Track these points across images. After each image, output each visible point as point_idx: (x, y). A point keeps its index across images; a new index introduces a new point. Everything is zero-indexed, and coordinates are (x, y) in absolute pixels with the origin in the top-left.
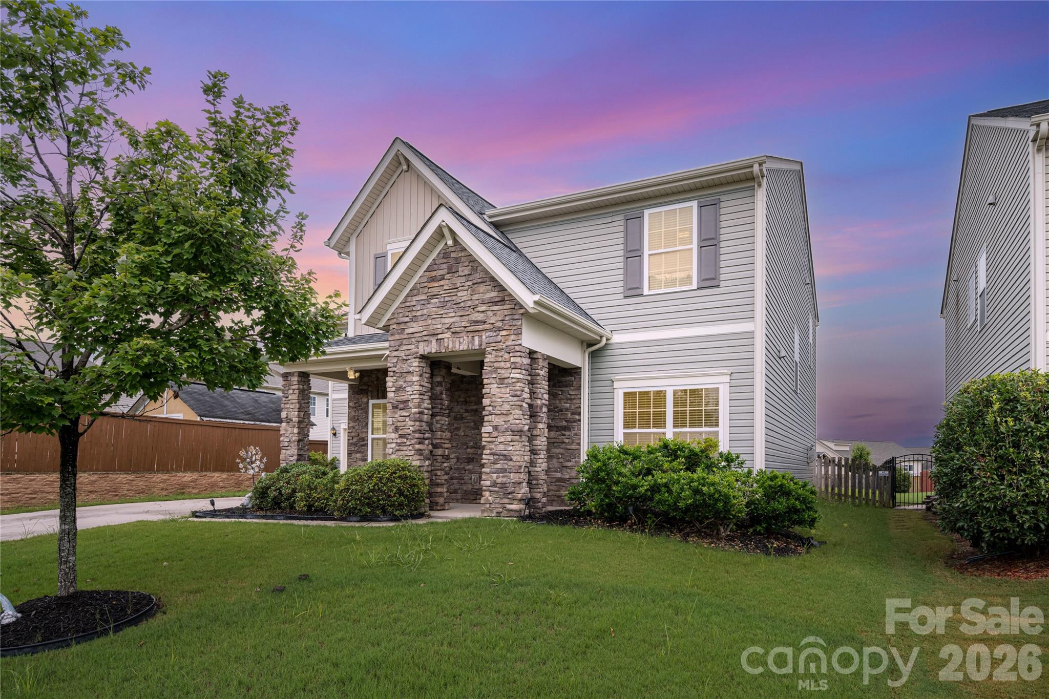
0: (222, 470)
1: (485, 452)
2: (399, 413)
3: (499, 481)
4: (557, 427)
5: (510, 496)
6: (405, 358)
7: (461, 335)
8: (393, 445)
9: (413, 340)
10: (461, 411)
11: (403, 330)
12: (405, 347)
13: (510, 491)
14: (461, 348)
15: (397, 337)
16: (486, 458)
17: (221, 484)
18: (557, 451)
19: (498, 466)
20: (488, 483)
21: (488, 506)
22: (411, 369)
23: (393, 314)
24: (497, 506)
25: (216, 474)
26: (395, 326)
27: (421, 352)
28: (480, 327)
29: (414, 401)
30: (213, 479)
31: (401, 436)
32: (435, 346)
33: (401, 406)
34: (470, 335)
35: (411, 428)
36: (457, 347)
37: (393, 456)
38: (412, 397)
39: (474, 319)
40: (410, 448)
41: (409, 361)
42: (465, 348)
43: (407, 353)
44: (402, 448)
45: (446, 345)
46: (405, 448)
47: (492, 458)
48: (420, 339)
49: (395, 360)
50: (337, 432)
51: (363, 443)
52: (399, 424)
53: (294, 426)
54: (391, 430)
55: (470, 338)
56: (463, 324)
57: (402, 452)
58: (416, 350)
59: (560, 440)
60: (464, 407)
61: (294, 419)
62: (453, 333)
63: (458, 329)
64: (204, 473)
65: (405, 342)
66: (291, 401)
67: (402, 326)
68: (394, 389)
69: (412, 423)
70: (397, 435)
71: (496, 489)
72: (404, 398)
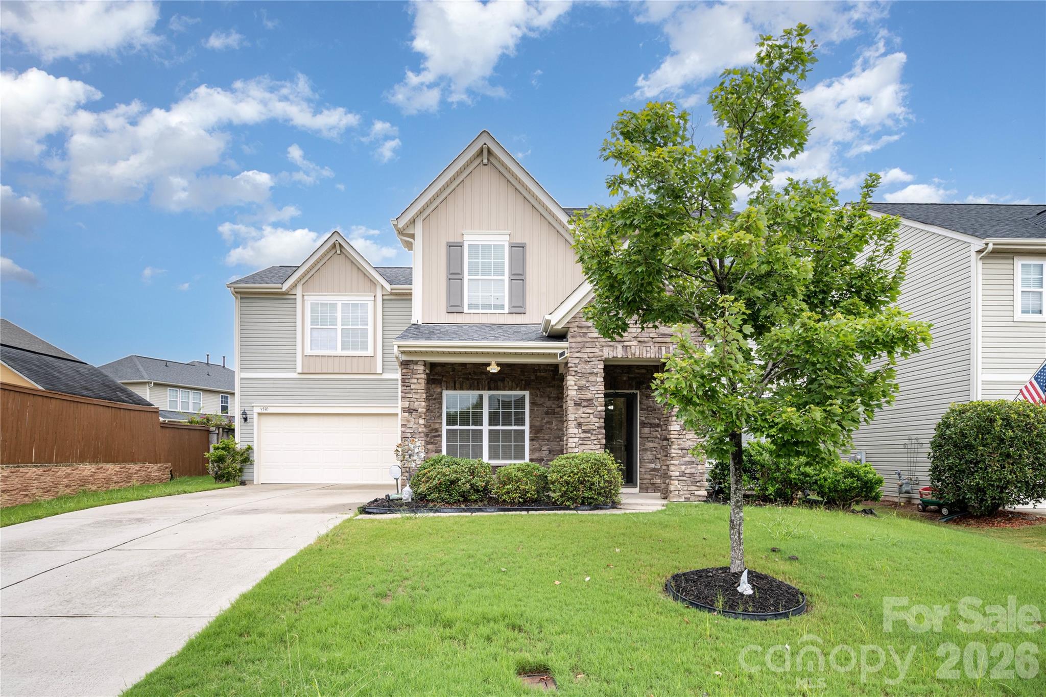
0: (113, 461)
1: (674, 447)
2: (582, 410)
3: (688, 471)
4: (651, 424)
5: (698, 484)
6: (588, 360)
7: (648, 344)
8: (576, 440)
9: (597, 344)
10: (553, 406)
11: (586, 333)
12: (588, 350)
13: (698, 480)
14: (648, 356)
15: (579, 339)
16: (674, 451)
17: (115, 478)
18: (652, 445)
19: (687, 459)
20: (677, 474)
21: (677, 492)
22: (595, 371)
23: (574, 318)
24: (685, 492)
25: (110, 466)
26: (576, 329)
27: (606, 355)
28: (668, 340)
29: (599, 400)
30: (108, 472)
31: (584, 432)
32: (621, 352)
33: (585, 404)
34: (657, 345)
35: (597, 424)
36: (644, 355)
37: (576, 450)
38: (597, 396)
39: (661, 332)
40: (595, 442)
41: (593, 363)
42: (653, 356)
43: (591, 355)
44: (585, 442)
45: (633, 352)
46: (589, 442)
47: (680, 452)
48: (604, 344)
49: (577, 361)
50: (249, 416)
51: (437, 434)
52: (582, 420)
53: (420, 417)
54: (573, 426)
55: (657, 348)
56: (651, 335)
57: (586, 446)
58: (601, 353)
59: (654, 436)
60: (557, 403)
61: (420, 410)
62: (639, 342)
63: (646, 339)
64: (101, 465)
65: (587, 345)
66: (414, 391)
67: (584, 330)
68: (576, 388)
69: (597, 420)
70: (580, 431)
71: (685, 478)
72: (589, 396)
